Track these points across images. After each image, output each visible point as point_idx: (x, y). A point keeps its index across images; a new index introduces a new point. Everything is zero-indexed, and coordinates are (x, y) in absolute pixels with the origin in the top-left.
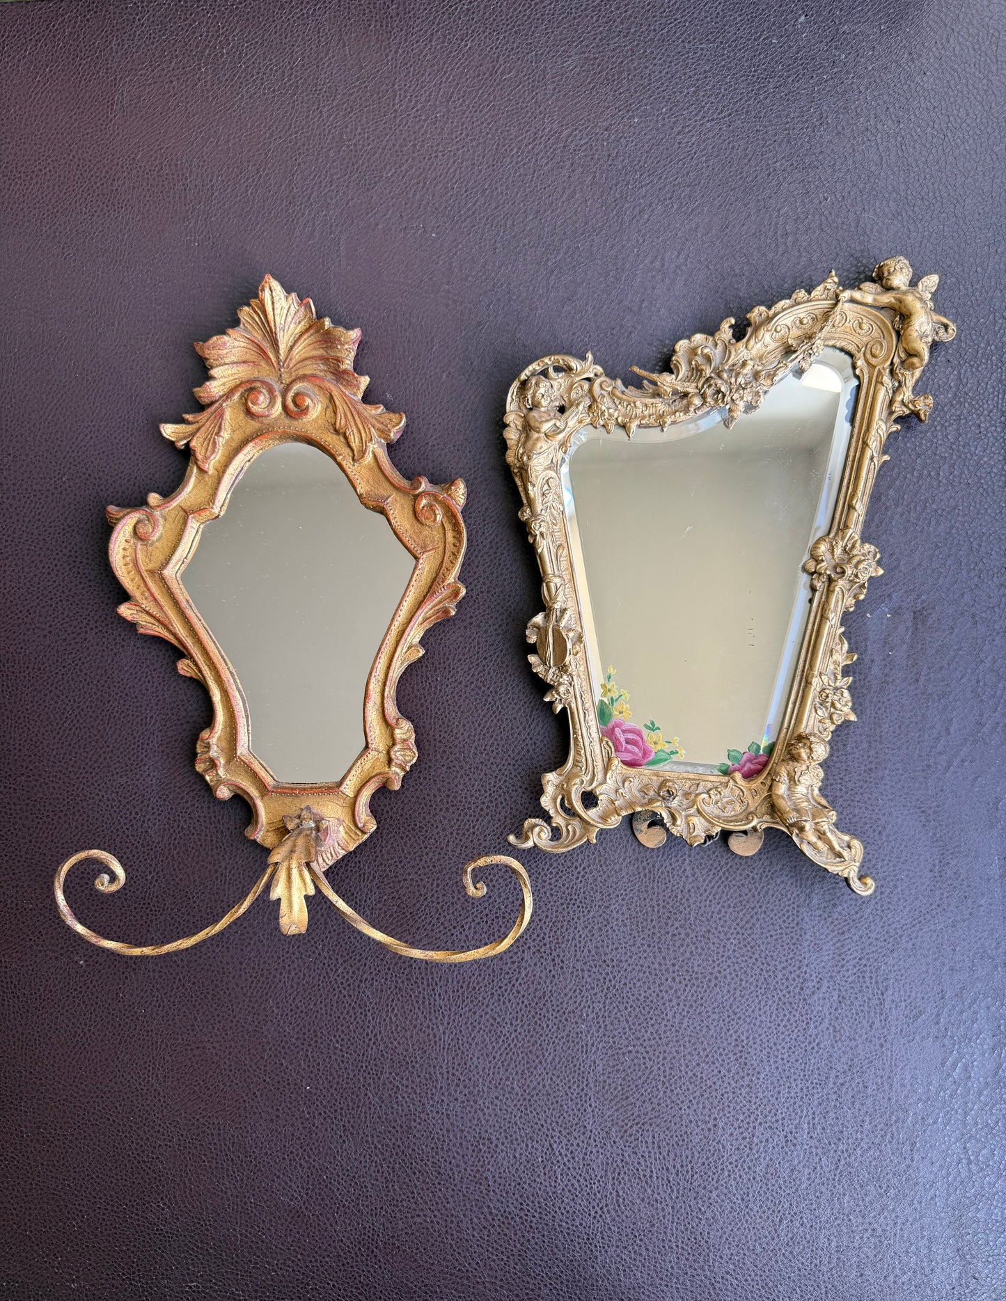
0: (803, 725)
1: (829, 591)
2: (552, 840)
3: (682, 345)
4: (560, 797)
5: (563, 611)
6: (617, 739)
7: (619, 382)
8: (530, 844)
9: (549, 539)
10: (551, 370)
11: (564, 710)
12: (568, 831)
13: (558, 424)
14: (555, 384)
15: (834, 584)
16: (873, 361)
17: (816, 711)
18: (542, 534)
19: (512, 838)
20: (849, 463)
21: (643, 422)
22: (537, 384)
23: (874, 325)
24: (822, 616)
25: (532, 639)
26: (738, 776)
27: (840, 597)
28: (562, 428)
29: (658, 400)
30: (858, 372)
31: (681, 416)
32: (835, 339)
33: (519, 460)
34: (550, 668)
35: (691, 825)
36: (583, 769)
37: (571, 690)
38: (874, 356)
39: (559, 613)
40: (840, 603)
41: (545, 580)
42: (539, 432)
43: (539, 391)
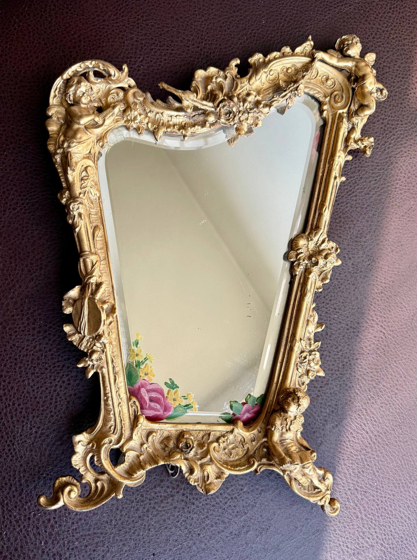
0: (289, 381)
1: (306, 276)
2: (81, 497)
3: (200, 74)
4: (90, 455)
5: (98, 285)
6: (142, 398)
7: (149, 95)
8: (60, 504)
9: (87, 220)
10: (91, 74)
11: (96, 374)
12: (96, 486)
13: (96, 120)
14: (95, 88)
15: (309, 271)
16: (335, 106)
18: (80, 215)
19: (42, 500)
20: (318, 180)
21: (169, 130)
22: (79, 83)
23: (336, 82)
24: (301, 295)
25: (68, 310)
26: (239, 423)
27: (314, 281)
28: (100, 123)
29: (181, 113)
30: (325, 113)
31: (199, 129)
32: (309, 88)
33: (59, 148)
34: (84, 336)
35: (206, 474)
36: (113, 428)
37: (103, 357)
38: (336, 102)
39: (94, 286)
40: (313, 285)
41: (82, 256)
42: (79, 124)
43: (80, 90)
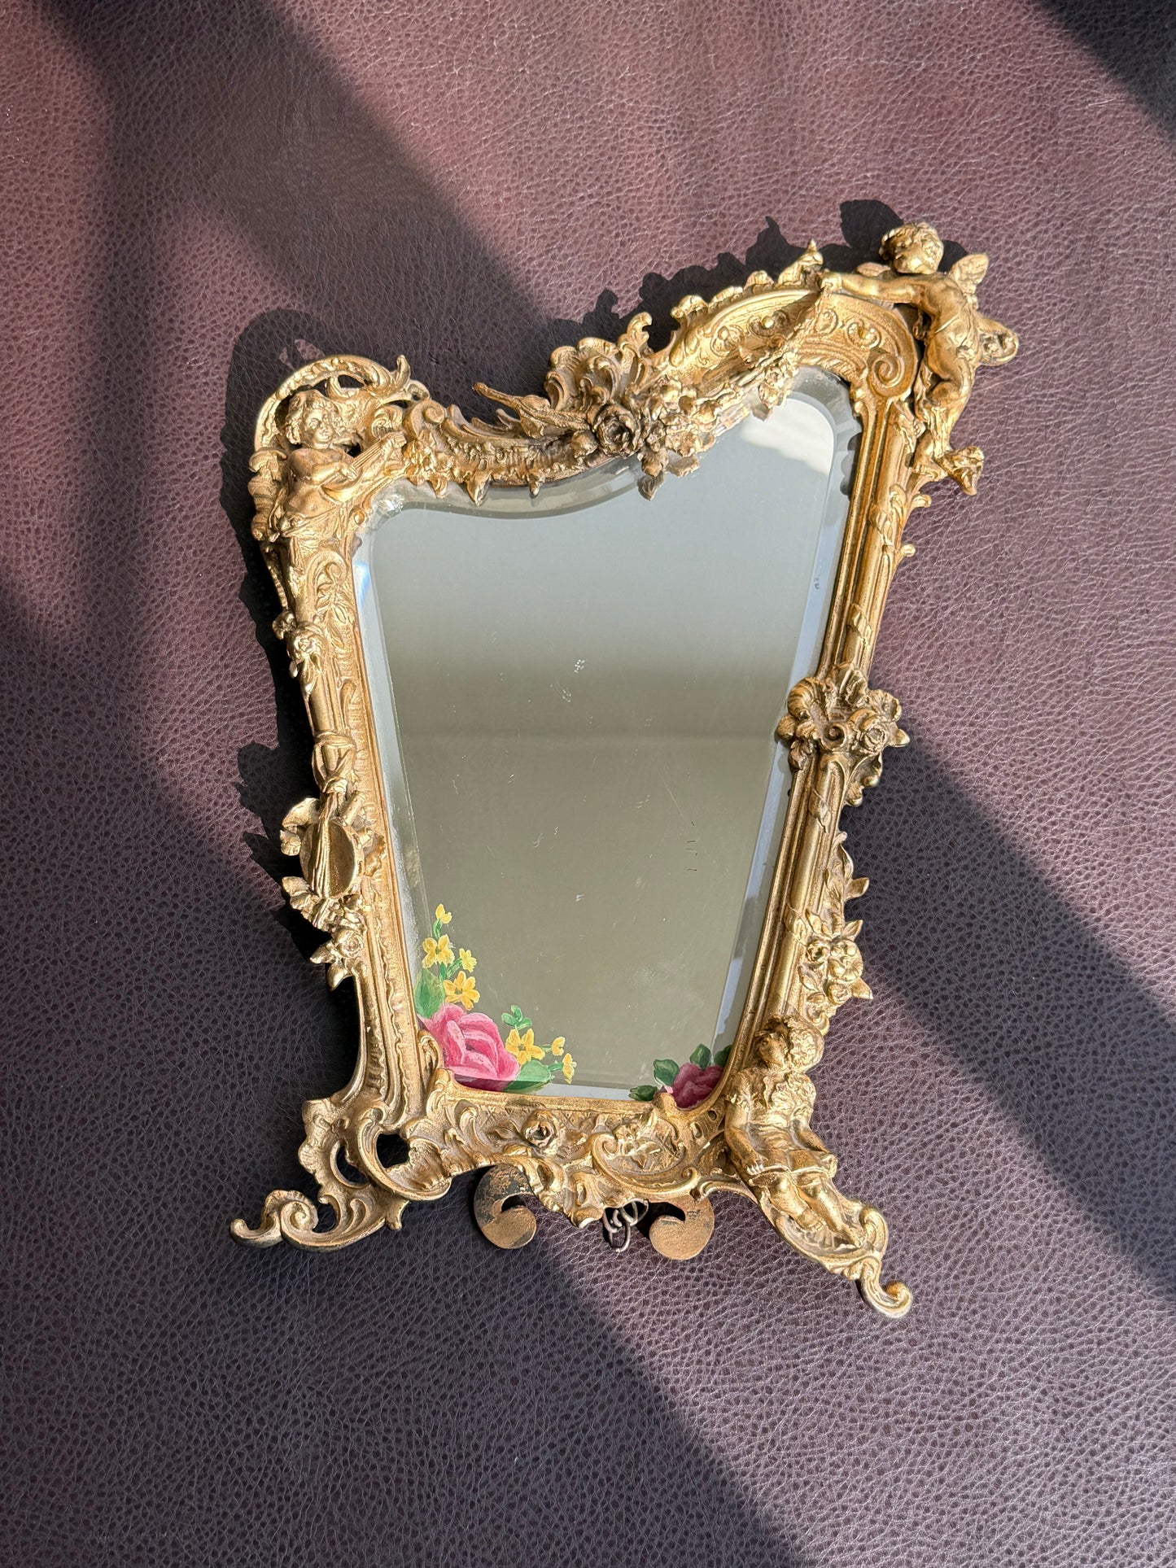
0: (781, 1006)
1: (819, 770)
2: (317, 1230)
3: (562, 355)
4: (337, 1146)
5: (349, 798)
6: (450, 1041)
7: (455, 410)
8: (274, 1235)
9: (328, 669)
10: (334, 382)
11: (349, 982)
12: (350, 1211)
13: (345, 471)
14: (344, 408)
15: (825, 757)
16: (882, 388)
17: (802, 979)
18: (314, 659)
19: (239, 1227)
20: (846, 557)
21: (498, 477)
22: (309, 403)
23: (884, 333)
24: (808, 813)
25: (292, 847)
26: (668, 1100)
27: (838, 780)
28: (353, 477)
29: (521, 442)
30: (858, 406)
31: (562, 470)
32: (818, 355)
33: (274, 531)
34: (323, 900)
35: (580, 1190)
36: (382, 1091)
37: (362, 941)
38: (884, 380)
39: (341, 800)
40: (837, 791)
41: (319, 740)
42: (311, 482)
43: (312, 416)
